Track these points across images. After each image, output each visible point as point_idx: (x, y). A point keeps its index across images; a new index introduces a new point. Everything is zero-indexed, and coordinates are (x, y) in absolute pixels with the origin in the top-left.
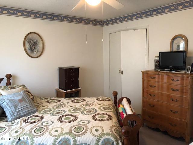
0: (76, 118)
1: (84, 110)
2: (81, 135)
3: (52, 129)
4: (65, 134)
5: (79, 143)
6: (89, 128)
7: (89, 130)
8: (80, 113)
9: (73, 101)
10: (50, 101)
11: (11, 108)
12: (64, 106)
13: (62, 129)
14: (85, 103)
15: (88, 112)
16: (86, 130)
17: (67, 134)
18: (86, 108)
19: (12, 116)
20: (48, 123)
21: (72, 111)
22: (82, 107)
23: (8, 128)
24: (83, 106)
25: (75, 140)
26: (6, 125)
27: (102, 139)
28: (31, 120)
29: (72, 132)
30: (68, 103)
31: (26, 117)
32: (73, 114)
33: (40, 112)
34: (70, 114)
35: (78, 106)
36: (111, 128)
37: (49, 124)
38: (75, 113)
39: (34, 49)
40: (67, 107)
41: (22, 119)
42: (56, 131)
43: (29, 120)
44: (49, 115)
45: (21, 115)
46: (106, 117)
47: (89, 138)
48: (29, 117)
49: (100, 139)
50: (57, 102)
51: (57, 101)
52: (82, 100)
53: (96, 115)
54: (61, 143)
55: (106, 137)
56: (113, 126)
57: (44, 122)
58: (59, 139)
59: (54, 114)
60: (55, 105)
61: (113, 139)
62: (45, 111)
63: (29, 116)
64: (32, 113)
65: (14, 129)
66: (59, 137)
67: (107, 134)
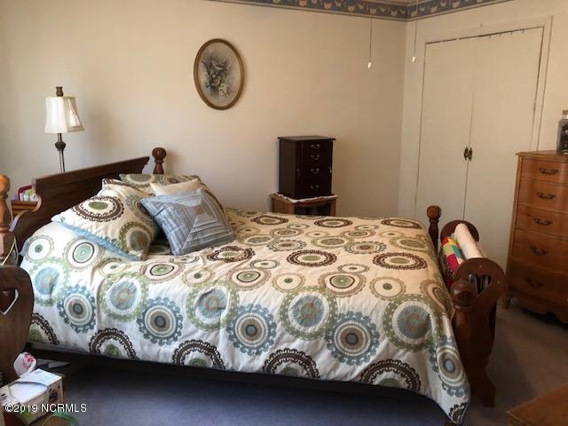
0: (331, 259)
1: (351, 244)
2: (349, 294)
3: (279, 276)
4: (309, 288)
5: (342, 312)
6: (369, 280)
7: (368, 285)
8: (342, 250)
9: (318, 224)
10: (261, 220)
11: (178, 226)
12: (297, 232)
13: (302, 279)
14: (351, 228)
15: (361, 248)
16: (360, 284)
17: (315, 288)
18: (356, 240)
19: (180, 242)
20: (265, 264)
21: (319, 242)
22: (346, 237)
23: (176, 267)
24: (346, 234)
25: (333, 305)
26: (172, 261)
27: (401, 308)
28: (225, 255)
29: (325, 286)
30: (308, 226)
31: (213, 248)
32: (323, 250)
33: (241, 240)
34: (316, 249)
35: (336, 235)
36: (425, 285)
37: (268, 266)
38: (327, 248)
39: (219, 85)
40: (307, 235)
41: (205, 253)
42: (288, 281)
43: (220, 256)
44: (265, 249)
45: (202, 242)
46: (411, 262)
47: (367, 302)
48: (219, 249)
49: (396, 308)
50: (280, 223)
51: (278, 221)
52: (342, 223)
53: (384, 256)
54: (300, 307)
55: (411, 303)
56: (429, 282)
57: (255, 262)
58: (297, 299)
59: (277, 246)
60: (276, 230)
61: (428, 309)
62: (253, 239)
63: (218, 246)
64: (223, 241)
65: (191, 271)
66: (297, 294)
67: (412, 297)
